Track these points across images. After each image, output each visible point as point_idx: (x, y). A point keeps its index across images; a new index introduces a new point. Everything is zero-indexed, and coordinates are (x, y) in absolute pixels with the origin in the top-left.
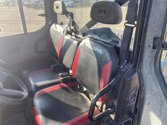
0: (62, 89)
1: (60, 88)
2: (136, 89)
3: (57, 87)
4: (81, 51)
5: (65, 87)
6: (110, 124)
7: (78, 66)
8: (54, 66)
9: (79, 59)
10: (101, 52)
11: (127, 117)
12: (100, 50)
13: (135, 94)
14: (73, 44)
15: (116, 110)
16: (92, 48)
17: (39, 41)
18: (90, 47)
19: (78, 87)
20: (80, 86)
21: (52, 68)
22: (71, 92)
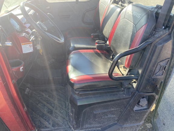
0: (94, 54)
1: (94, 52)
2: (167, 60)
3: (91, 51)
4: (121, 18)
5: (98, 53)
6: (131, 92)
7: (115, 34)
8: (94, 35)
9: (118, 26)
10: (140, 16)
11: (150, 90)
12: (139, 14)
13: (165, 67)
14: (116, 11)
15: (139, 78)
16: (132, 13)
17: (86, 12)
18: (130, 12)
19: (111, 57)
20: (113, 56)
21: (92, 36)
22: (102, 58)
